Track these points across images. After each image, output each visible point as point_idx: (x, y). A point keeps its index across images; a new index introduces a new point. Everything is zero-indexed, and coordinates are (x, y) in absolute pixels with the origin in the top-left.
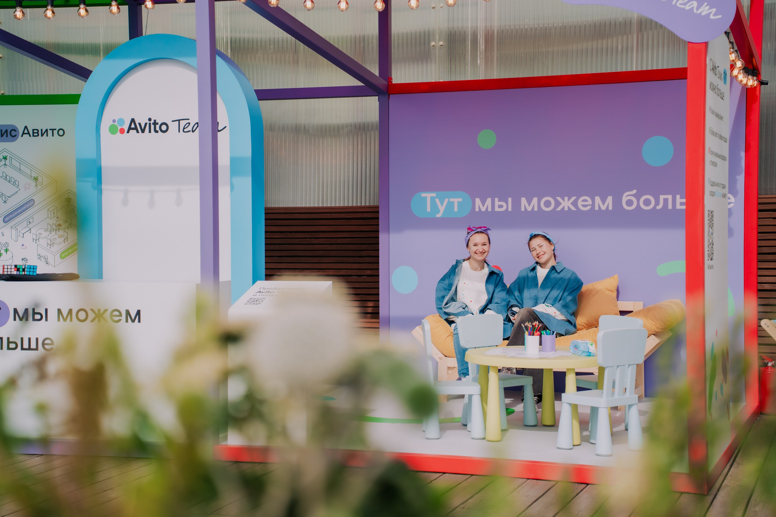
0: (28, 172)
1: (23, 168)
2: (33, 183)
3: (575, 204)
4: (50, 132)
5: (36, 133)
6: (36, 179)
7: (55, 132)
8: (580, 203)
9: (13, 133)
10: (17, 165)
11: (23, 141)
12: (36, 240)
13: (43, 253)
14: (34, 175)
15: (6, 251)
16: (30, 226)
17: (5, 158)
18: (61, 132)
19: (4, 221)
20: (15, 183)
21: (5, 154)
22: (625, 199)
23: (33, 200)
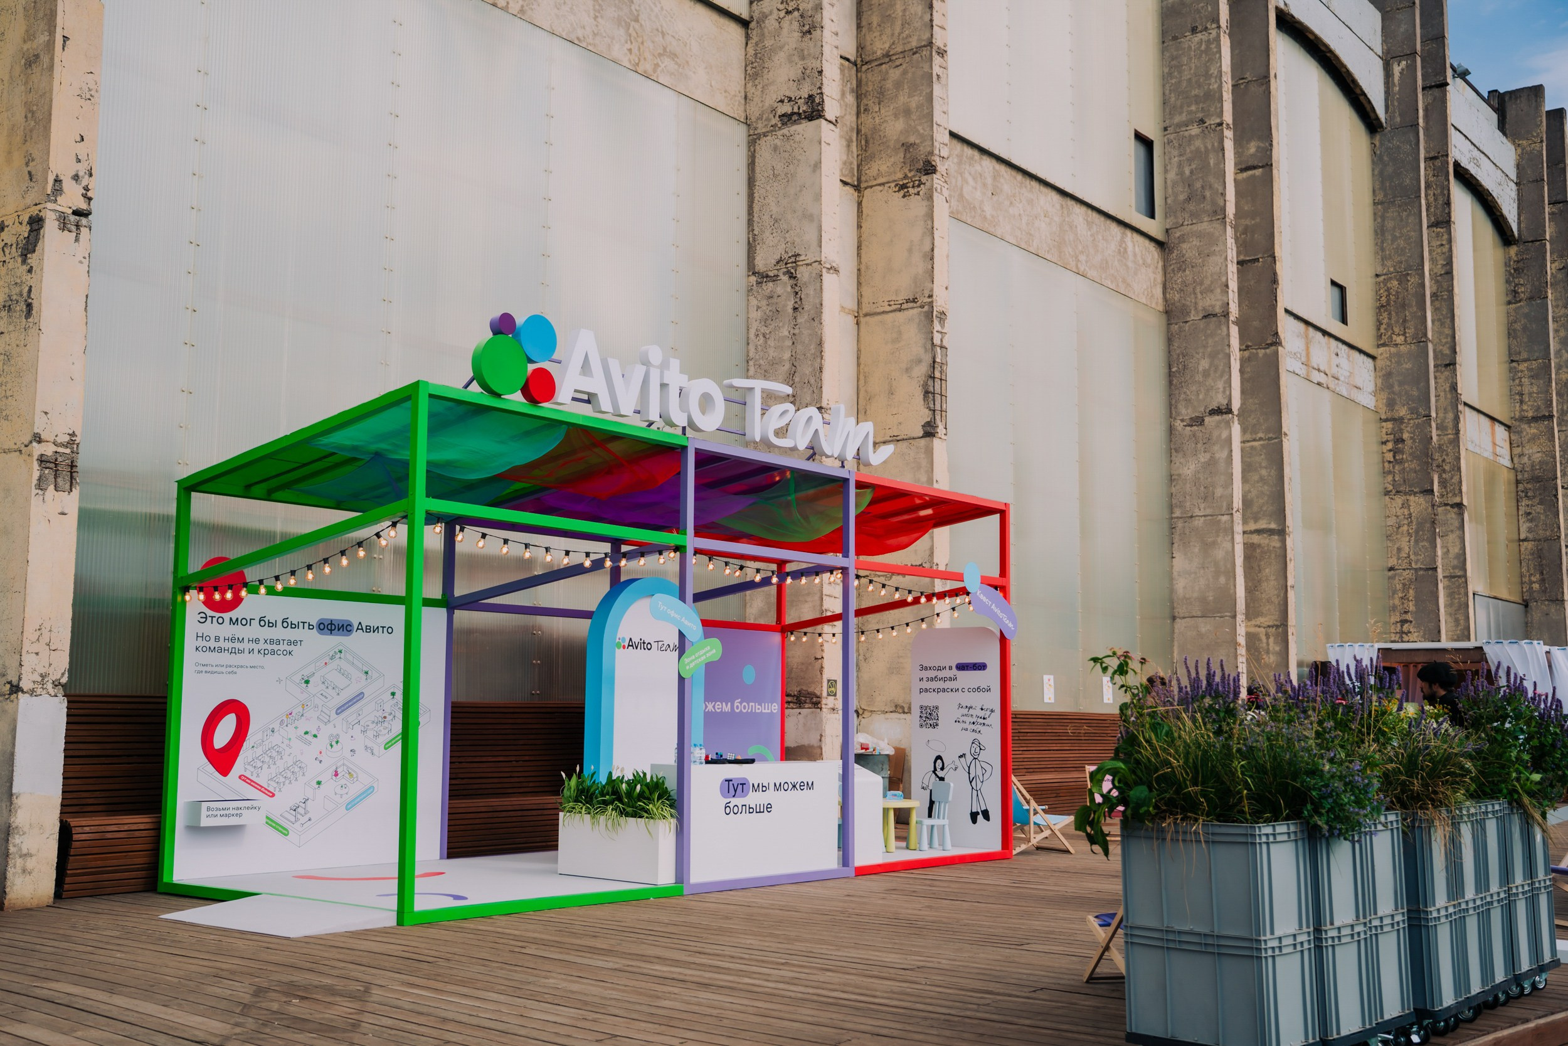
0: (360, 665)
1: (356, 662)
2: (364, 677)
3: (714, 707)
4: (381, 629)
5: (368, 629)
6: (367, 673)
7: (385, 629)
8: (716, 707)
9: (349, 628)
10: (351, 658)
11: (357, 635)
12: (364, 732)
13: (370, 744)
14: (366, 669)
15: (337, 742)
16: (360, 718)
17: (340, 652)
18: (390, 630)
19: (337, 714)
20: (347, 676)
21: (340, 648)
22: (736, 705)
23: (362, 693)
